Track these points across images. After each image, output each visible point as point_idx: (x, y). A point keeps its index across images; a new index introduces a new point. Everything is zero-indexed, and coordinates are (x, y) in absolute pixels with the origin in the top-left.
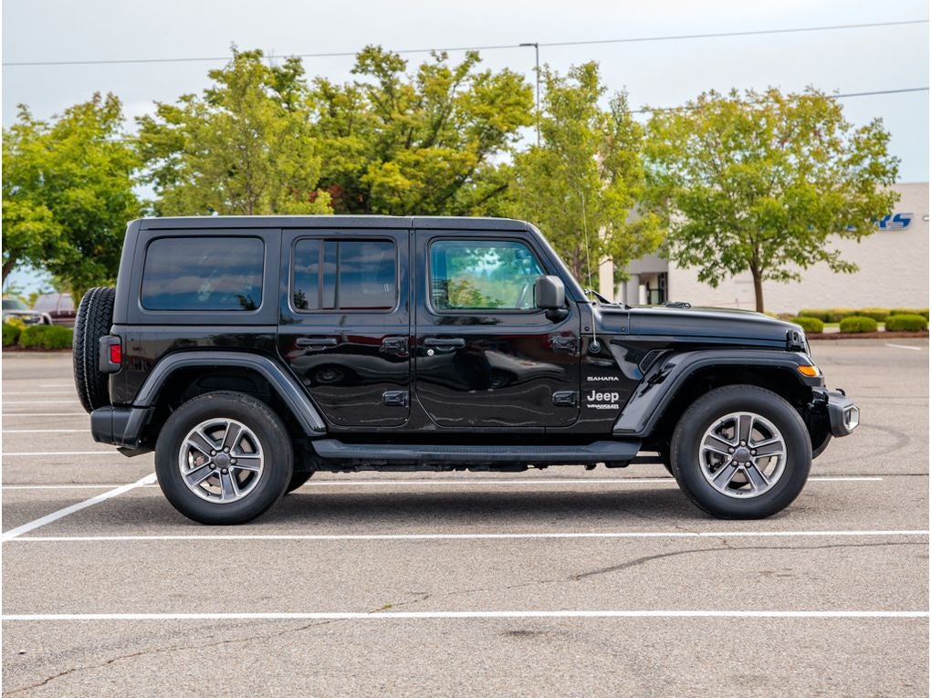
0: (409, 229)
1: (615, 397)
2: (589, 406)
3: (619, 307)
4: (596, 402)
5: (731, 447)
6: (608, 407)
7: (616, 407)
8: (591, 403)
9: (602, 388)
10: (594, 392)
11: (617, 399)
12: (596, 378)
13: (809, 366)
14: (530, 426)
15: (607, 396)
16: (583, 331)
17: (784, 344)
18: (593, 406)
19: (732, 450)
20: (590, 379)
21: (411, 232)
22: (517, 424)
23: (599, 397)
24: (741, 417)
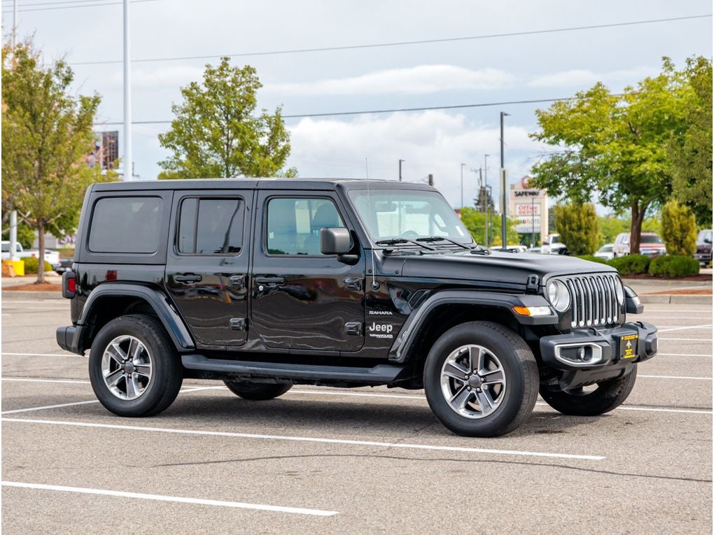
0: (254, 190)
1: (390, 328)
2: (371, 335)
3: (414, 254)
4: (375, 332)
5: (466, 375)
6: (385, 336)
7: (391, 336)
8: (373, 332)
9: (380, 320)
10: (374, 324)
11: (391, 330)
12: (375, 312)
13: (524, 307)
14: (331, 351)
15: (383, 328)
16: (367, 273)
17: (523, 287)
18: (374, 335)
19: (466, 377)
20: (371, 312)
21: (256, 192)
22: (322, 348)
23: (378, 328)
24: (472, 348)
